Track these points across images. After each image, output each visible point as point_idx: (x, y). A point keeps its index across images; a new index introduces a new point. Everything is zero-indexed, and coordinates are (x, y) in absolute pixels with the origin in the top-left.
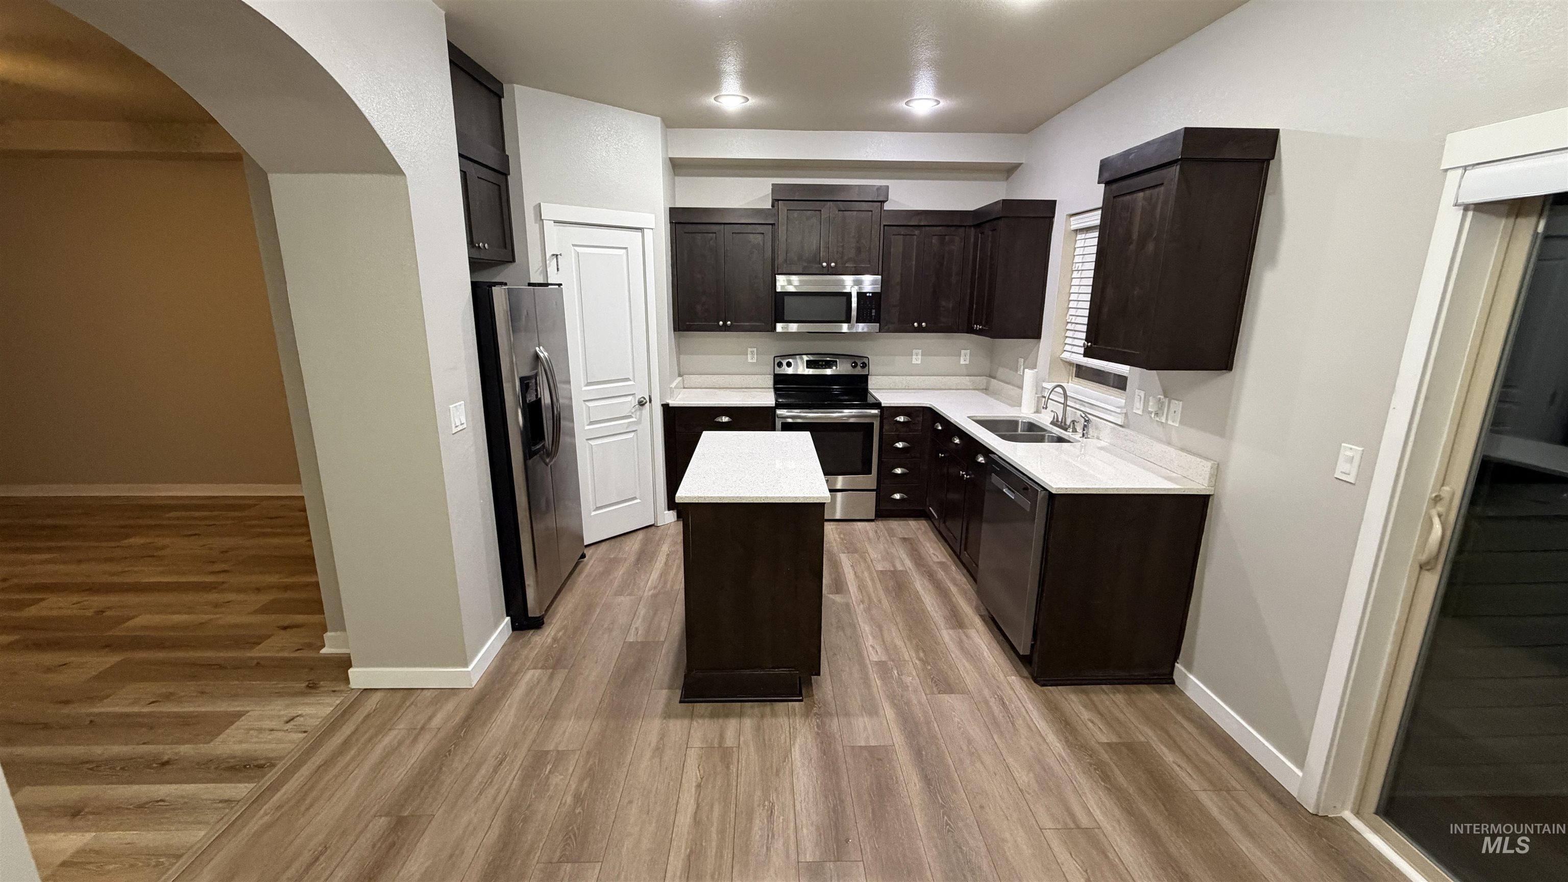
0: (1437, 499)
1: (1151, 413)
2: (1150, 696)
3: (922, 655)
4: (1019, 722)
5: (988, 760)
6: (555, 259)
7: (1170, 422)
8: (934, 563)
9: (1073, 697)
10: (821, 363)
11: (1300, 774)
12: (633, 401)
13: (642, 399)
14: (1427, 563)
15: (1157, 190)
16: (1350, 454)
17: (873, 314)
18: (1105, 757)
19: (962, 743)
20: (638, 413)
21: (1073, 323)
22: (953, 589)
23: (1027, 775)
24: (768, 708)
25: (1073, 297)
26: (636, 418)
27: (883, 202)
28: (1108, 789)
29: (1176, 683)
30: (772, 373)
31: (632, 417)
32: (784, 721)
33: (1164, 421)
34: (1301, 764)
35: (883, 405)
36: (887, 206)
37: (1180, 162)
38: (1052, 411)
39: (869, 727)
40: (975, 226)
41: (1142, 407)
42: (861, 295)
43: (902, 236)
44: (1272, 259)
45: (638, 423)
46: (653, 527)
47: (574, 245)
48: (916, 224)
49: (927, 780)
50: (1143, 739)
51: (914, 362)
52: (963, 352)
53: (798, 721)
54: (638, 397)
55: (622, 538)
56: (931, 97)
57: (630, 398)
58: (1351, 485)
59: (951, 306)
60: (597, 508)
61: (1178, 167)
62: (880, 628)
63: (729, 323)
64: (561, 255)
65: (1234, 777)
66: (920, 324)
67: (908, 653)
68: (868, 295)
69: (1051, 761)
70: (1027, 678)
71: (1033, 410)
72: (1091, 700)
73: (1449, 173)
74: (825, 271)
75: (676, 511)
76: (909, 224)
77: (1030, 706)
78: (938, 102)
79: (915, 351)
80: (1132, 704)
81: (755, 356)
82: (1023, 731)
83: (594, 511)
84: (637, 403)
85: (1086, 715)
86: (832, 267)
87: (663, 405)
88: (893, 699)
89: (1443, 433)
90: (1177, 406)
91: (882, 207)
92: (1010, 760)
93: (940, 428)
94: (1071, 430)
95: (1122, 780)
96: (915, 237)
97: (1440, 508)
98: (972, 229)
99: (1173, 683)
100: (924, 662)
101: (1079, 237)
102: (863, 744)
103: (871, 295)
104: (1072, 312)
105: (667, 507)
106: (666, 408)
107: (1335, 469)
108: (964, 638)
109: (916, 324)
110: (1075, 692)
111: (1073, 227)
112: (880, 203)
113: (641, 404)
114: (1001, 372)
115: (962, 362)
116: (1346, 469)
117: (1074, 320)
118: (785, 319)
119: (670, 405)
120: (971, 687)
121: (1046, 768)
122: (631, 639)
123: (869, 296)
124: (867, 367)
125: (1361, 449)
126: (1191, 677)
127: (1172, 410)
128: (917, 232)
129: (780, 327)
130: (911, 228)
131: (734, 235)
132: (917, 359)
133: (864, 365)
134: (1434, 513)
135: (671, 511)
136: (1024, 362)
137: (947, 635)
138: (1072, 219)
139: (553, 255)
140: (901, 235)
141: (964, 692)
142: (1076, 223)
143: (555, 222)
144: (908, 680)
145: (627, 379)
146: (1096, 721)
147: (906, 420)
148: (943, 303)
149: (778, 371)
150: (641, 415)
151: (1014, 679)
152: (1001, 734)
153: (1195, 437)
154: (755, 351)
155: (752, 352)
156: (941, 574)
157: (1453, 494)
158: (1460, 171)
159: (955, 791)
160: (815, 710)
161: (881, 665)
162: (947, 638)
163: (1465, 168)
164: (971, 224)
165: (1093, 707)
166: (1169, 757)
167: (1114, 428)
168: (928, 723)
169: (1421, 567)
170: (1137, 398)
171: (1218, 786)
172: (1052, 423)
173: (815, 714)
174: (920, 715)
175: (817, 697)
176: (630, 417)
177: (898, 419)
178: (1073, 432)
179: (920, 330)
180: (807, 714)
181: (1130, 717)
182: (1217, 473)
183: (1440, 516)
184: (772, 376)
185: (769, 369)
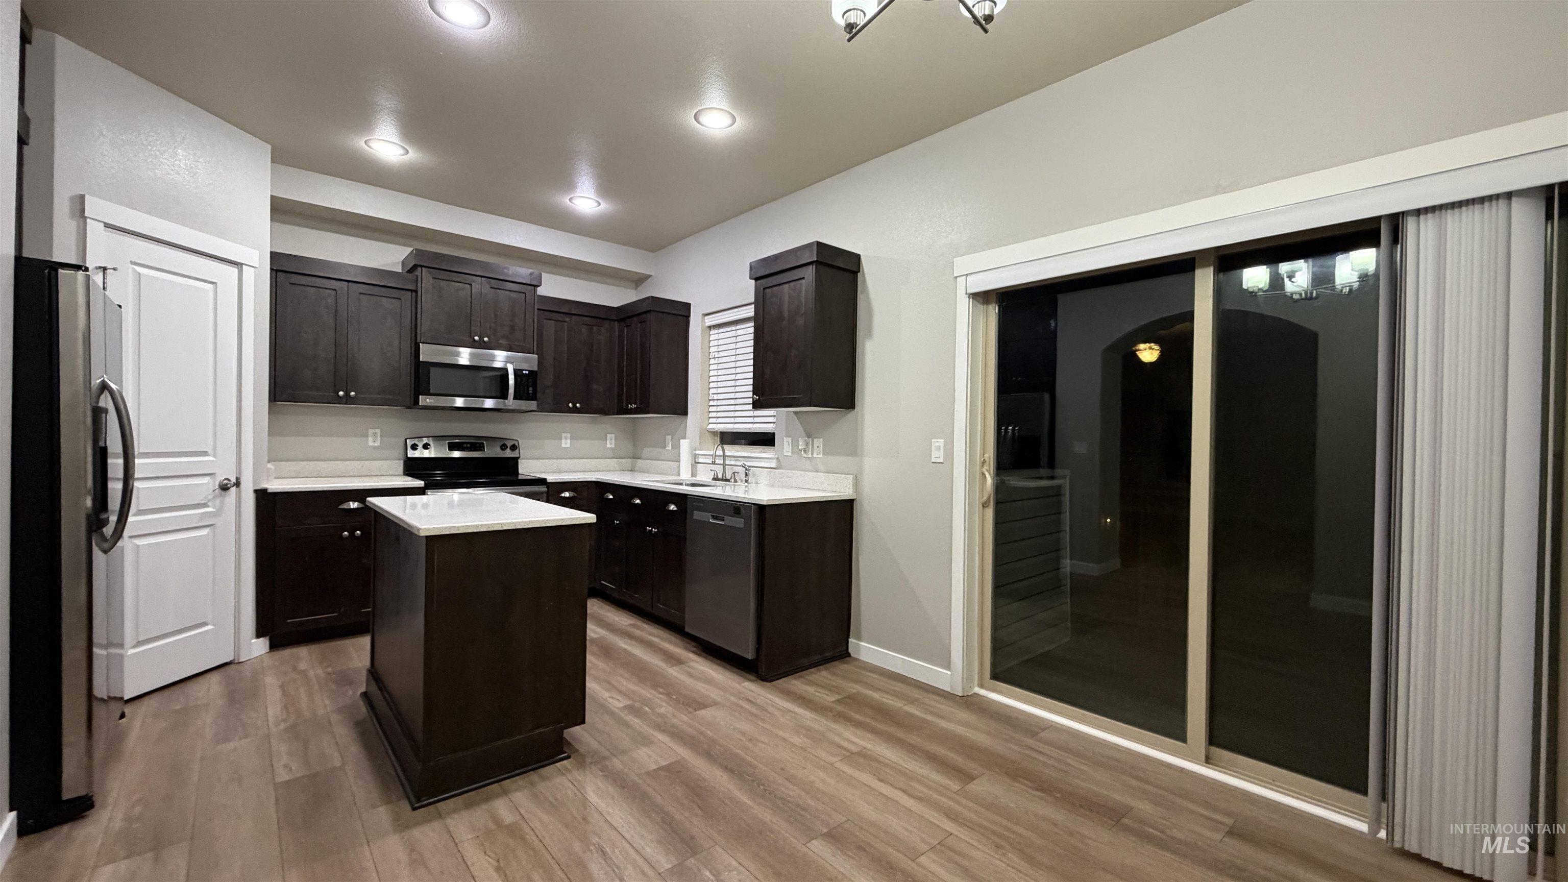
0: (984, 462)
1: (801, 451)
2: (842, 667)
3: (661, 690)
4: (770, 709)
5: (763, 738)
6: (101, 274)
7: (815, 456)
8: (626, 626)
9: (795, 682)
10: (465, 445)
11: (949, 673)
12: (209, 485)
13: (226, 482)
14: (986, 503)
15: (799, 282)
16: (937, 444)
17: (531, 392)
18: (839, 708)
19: (738, 736)
20: (218, 501)
21: (715, 400)
22: (656, 640)
23: (799, 738)
24: (533, 776)
25: (712, 379)
26: (214, 507)
27: (536, 286)
28: (854, 725)
29: (852, 655)
30: (402, 456)
31: (208, 506)
32: (560, 781)
33: (810, 456)
34: (948, 667)
35: (548, 481)
36: (541, 291)
37: (814, 264)
38: (711, 470)
39: (651, 753)
40: (619, 321)
41: (790, 450)
42: (517, 372)
43: (553, 322)
44: (869, 334)
45: (218, 513)
46: (233, 667)
47: (133, 263)
48: (568, 312)
49: (726, 769)
50: (854, 691)
51: (563, 445)
52: (609, 436)
53: (577, 775)
54: (220, 478)
55: (182, 685)
56: (593, 197)
57: (206, 480)
58: (940, 465)
59: (602, 389)
60: (139, 642)
61: (814, 266)
62: (609, 682)
63: (353, 393)
64: (115, 269)
65: (916, 694)
66: (574, 405)
67: (647, 692)
68: (524, 372)
69: (809, 723)
70: (756, 681)
71: (690, 475)
72: (806, 679)
73: (958, 279)
74: (477, 344)
75: (268, 638)
76: (561, 311)
77: (770, 697)
78: (599, 204)
79: (564, 435)
80: (834, 674)
81: (379, 438)
82: (777, 713)
83: (134, 647)
84: (217, 487)
85: (811, 689)
86: (484, 342)
87: (256, 491)
88: (658, 727)
89: (978, 425)
90: (819, 442)
91: (535, 291)
92: (781, 733)
93: (611, 497)
94: (733, 480)
95: (858, 717)
96: (566, 324)
97: (986, 467)
98: (616, 322)
99: (849, 655)
100: (668, 695)
101: (712, 332)
102: (655, 767)
103: (527, 372)
104: (712, 391)
105: (254, 633)
106: (262, 495)
107: (931, 456)
108: (690, 670)
109: (570, 405)
110: (795, 679)
111: (708, 324)
112: (533, 288)
113: (224, 488)
114: (647, 452)
115: (608, 446)
116: (938, 455)
117: (715, 397)
118: (431, 392)
119: (269, 491)
120: (719, 699)
121: (808, 729)
122: (283, 776)
123: (526, 374)
124: (518, 450)
125: (943, 440)
126: (862, 643)
127: (815, 446)
128: (567, 319)
129: (424, 400)
130: (562, 315)
131: (362, 296)
132: (566, 443)
133: (514, 448)
134: (984, 470)
135: (261, 639)
136: (672, 438)
137: (673, 672)
138: (706, 318)
139: (100, 267)
140: (553, 320)
141: (715, 704)
142: (710, 321)
143: (107, 226)
144: (662, 710)
145: (205, 454)
146: (820, 690)
147: (571, 495)
148: (595, 386)
149: (411, 454)
150: (222, 503)
151: (747, 684)
152: (763, 720)
153: (835, 461)
154: (379, 434)
155: (375, 434)
156: (638, 633)
157: (990, 458)
158: (965, 277)
159: (755, 767)
160: (588, 760)
161: (630, 709)
162: (675, 674)
163: (967, 275)
164: (615, 318)
165: (812, 683)
166: (876, 695)
167: (770, 472)
168: (702, 733)
169: (983, 506)
170: (786, 444)
171: (912, 701)
172: (714, 479)
173: (591, 763)
174: (690, 731)
175: (582, 750)
176: (205, 505)
177: (563, 495)
178: (734, 482)
179: (575, 410)
180: (582, 764)
181: (838, 681)
182: (857, 483)
183: (987, 471)
184: (402, 462)
185: (399, 452)
